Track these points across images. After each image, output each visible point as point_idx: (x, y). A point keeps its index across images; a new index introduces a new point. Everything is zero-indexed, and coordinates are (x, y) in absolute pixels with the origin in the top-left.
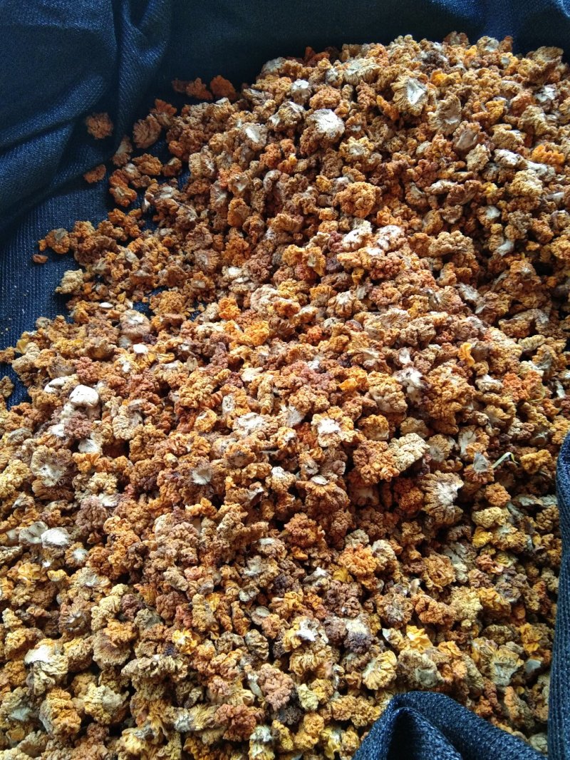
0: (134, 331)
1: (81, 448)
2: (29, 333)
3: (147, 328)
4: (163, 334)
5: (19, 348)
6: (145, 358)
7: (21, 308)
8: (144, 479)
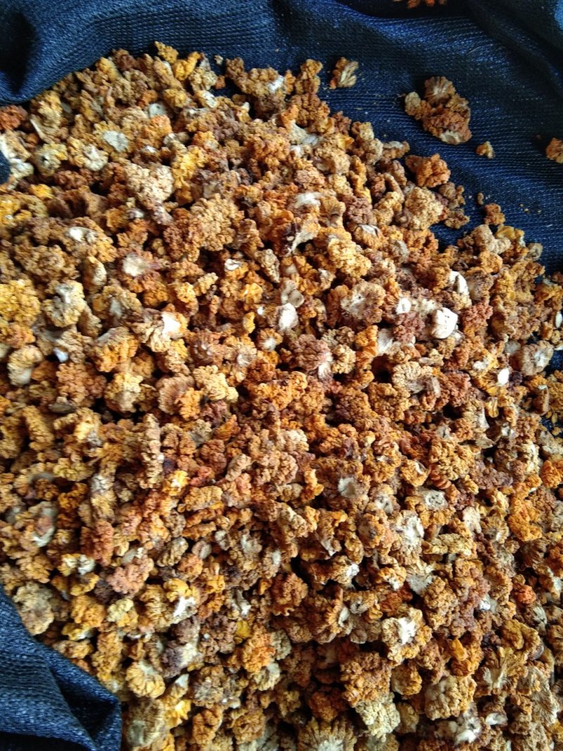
0: (526, 359)
1: (384, 332)
2: (522, 238)
3: (529, 371)
4: (522, 391)
5: (503, 229)
6: (492, 384)
7: (554, 223)
8: (347, 405)
